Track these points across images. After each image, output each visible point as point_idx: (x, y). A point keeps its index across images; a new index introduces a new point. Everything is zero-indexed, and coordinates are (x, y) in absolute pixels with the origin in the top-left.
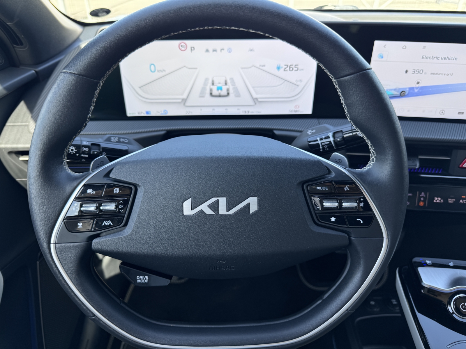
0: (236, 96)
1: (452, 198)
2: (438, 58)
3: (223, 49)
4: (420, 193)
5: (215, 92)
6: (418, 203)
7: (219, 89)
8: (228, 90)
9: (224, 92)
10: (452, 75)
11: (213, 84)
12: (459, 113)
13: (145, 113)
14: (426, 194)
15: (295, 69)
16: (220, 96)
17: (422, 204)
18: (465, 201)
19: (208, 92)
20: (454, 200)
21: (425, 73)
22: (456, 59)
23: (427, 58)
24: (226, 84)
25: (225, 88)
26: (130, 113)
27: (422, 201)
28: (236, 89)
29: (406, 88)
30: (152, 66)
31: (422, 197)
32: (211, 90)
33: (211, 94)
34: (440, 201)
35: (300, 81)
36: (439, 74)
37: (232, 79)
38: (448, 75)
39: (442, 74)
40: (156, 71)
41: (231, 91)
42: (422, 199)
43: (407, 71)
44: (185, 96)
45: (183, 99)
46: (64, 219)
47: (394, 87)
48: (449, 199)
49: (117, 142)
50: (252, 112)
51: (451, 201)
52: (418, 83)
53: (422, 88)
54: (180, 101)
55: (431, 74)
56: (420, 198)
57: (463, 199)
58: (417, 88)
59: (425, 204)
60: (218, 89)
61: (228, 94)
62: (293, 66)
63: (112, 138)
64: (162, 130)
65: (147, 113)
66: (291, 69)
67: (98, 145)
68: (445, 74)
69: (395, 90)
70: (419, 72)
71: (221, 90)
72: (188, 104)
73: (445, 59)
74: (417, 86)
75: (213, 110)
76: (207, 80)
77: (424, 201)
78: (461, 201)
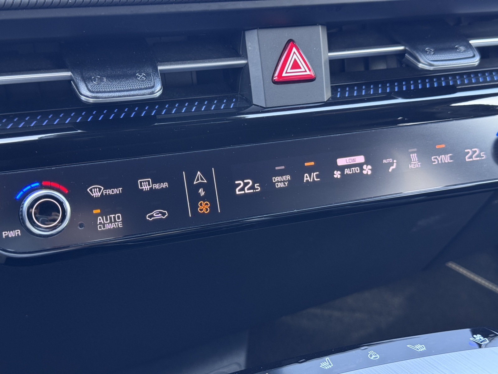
1: (281, 173)
6: (194, 207)
14: (207, 175)
17: (204, 207)
18: (317, 176)
20: (288, 177)
27: (203, 199)
31: (200, 185)
34: (252, 188)
42: (202, 192)
48: (276, 179)
51: (280, 182)
56: (194, 189)
57: (310, 170)
59: (213, 207)
77: (209, 197)
78: (307, 178)
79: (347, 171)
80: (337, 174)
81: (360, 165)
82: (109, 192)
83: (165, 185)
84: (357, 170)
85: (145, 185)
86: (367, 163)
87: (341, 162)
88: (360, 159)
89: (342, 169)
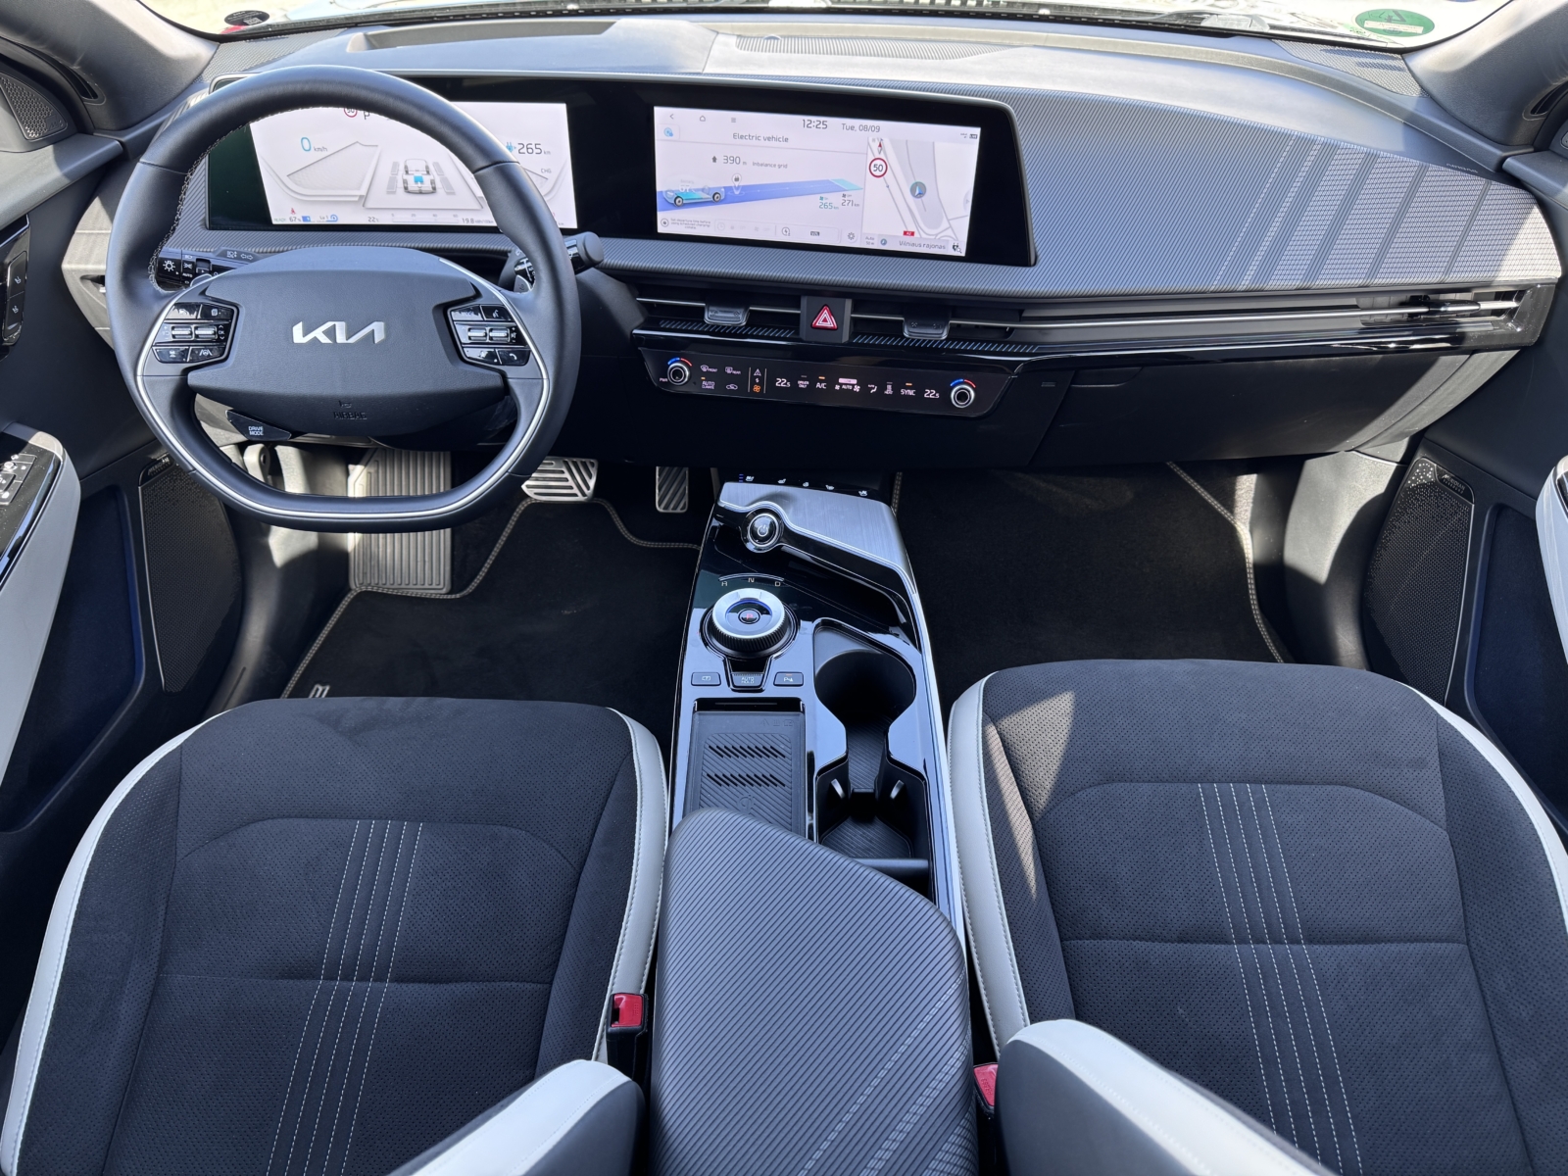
0: (448, 193)
1: (804, 380)
2: (758, 138)
4: (753, 371)
5: (412, 186)
6: (752, 387)
7: (418, 180)
8: (433, 182)
9: (427, 186)
10: (786, 166)
11: (407, 172)
12: (812, 233)
13: (301, 219)
14: (762, 372)
15: (536, 150)
16: (421, 193)
17: (757, 389)
18: (825, 386)
19: (400, 184)
20: (808, 383)
21: (745, 163)
22: (786, 140)
23: (742, 137)
24: (428, 173)
25: (427, 179)
26: (277, 218)
27: (758, 384)
28: (445, 181)
29: (720, 188)
30: (305, 141)
31: (757, 377)
32: (405, 182)
33: (406, 188)
34: (786, 384)
35: (548, 171)
36: (767, 165)
37: (436, 165)
38: (780, 166)
39: (771, 166)
40: (312, 149)
41: (438, 185)
42: (757, 381)
43: (714, 159)
44: (363, 192)
45: (361, 197)
46: (152, 346)
47: (701, 187)
48: (799, 382)
49: (235, 258)
50: (479, 221)
51: (803, 384)
52: (737, 180)
53: (744, 188)
54: (356, 199)
55: (754, 164)
56: (753, 378)
57: (821, 381)
58: (737, 188)
59: (762, 390)
60: (416, 182)
61: (434, 189)
62: (533, 146)
63: (229, 253)
65: (305, 218)
66: (530, 151)
67: (209, 262)
68: (775, 166)
69: (703, 190)
70: (734, 160)
71: (422, 182)
72: (369, 204)
73: (769, 139)
74: (737, 184)
75: (413, 215)
76: (395, 165)
77: (761, 384)
78: (818, 385)
79: (844, 387)
80: (837, 387)
81: (853, 385)
82: (710, 370)
83: (739, 373)
84: (851, 387)
85: (729, 370)
86: (857, 384)
87: (841, 380)
88: (854, 381)
89: (841, 385)
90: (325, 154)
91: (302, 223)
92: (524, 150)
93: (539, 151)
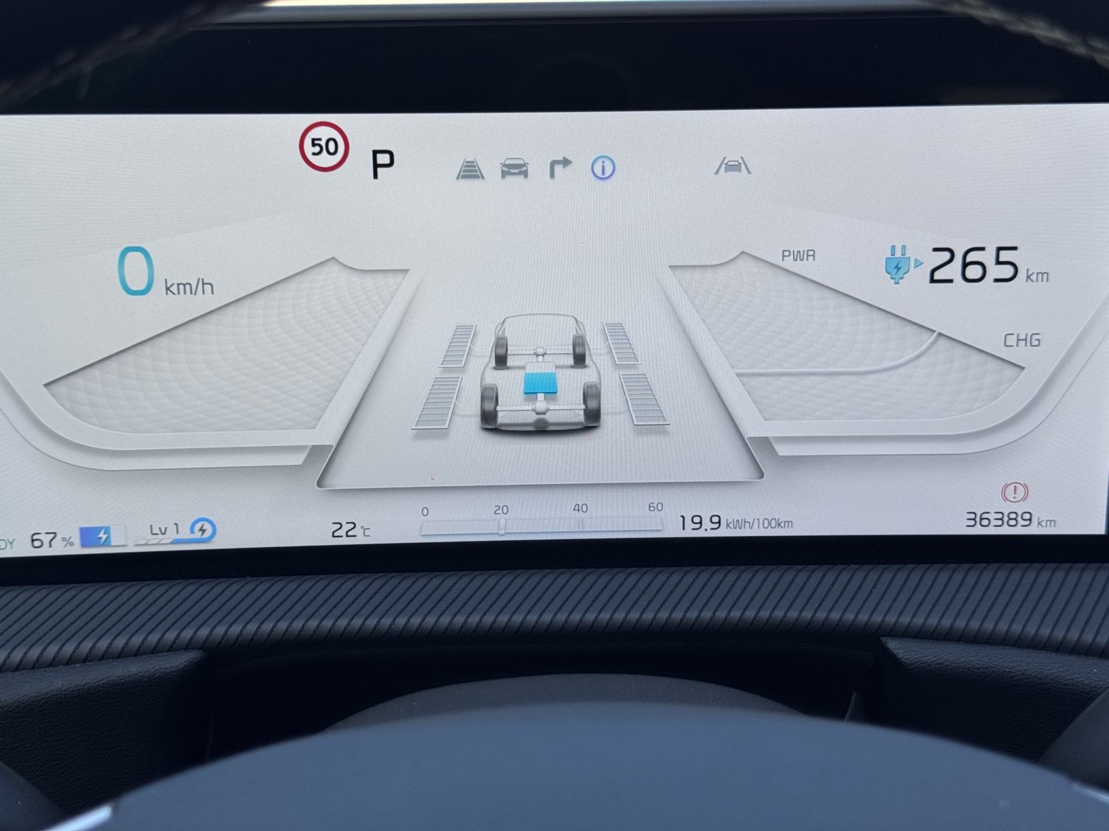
0: (640, 429)
3: (566, 162)
5: (513, 409)
7: (541, 387)
8: (591, 394)
9: (569, 408)
11: (501, 361)
13: (76, 539)
15: (995, 271)
16: (541, 430)
19: (471, 406)
24: (580, 360)
25: (572, 384)
28: (639, 388)
30: (135, 260)
32: (489, 395)
33: (489, 421)
35: (1031, 340)
37: (616, 333)
40: (159, 286)
41: (610, 404)
44: (327, 435)
45: (316, 451)
50: (739, 524)
54: (298, 459)
60: (530, 394)
61: (593, 418)
62: (988, 257)
64: (173, 648)
65: (88, 535)
66: (974, 272)
71: (551, 394)
72: (343, 477)
75: (501, 510)
76: (464, 334)
90: (205, 302)
91: (77, 550)
92: (954, 270)
93: (1007, 271)
